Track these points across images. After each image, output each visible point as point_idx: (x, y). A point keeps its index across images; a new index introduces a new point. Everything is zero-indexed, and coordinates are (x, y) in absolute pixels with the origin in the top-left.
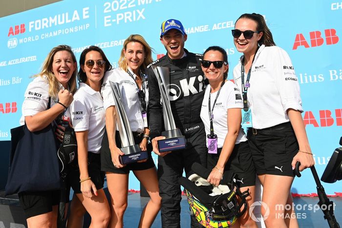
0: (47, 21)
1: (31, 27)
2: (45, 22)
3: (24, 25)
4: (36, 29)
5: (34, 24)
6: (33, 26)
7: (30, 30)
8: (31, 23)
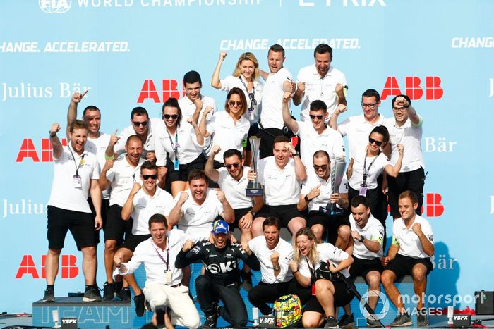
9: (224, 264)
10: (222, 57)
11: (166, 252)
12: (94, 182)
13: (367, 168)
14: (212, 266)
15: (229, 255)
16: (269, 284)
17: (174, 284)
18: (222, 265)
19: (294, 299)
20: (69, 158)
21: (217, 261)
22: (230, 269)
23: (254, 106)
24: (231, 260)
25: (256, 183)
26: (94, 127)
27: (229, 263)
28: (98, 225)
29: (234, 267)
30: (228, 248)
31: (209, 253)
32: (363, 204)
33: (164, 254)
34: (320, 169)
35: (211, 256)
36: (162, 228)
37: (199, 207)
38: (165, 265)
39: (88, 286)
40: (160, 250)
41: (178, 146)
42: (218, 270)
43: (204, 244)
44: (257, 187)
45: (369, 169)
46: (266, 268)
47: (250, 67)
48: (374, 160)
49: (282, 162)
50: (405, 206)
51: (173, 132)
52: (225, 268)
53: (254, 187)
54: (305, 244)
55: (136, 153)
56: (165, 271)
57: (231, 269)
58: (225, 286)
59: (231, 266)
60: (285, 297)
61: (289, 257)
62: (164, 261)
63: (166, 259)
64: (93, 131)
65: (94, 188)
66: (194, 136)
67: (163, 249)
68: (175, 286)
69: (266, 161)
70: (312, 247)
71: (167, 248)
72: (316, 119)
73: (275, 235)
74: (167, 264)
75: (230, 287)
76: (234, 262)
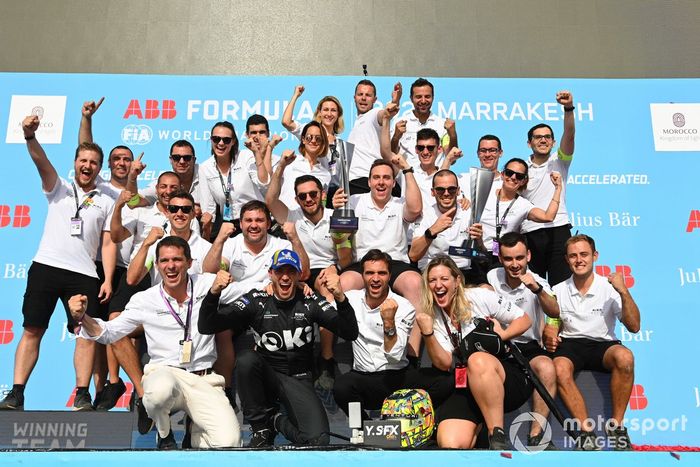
0: (237, 108)
1: (191, 110)
2: (230, 108)
3: (173, 103)
4: (206, 116)
5: (201, 107)
6: (197, 110)
7: (190, 117)
8: (191, 103)
9: (289, 332)
10: (297, 90)
11: (186, 307)
12: (107, 236)
13: (501, 215)
14: (268, 336)
15: (299, 315)
16: (368, 373)
17: (197, 369)
18: (287, 334)
19: (422, 395)
20: (68, 193)
21: (278, 328)
22: (300, 344)
23: (335, 158)
24: (303, 324)
25: (346, 211)
26: (121, 170)
27: (299, 331)
28: (104, 294)
29: (309, 339)
30: (299, 303)
31: (264, 312)
32: (523, 241)
33: (183, 311)
34: (446, 193)
35: (268, 316)
36: (179, 256)
37: (254, 256)
38: (183, 331)
39: (79, 388)
40: (174, 303)
41: (231, 188)
42: (278, 345)
43: (255, 295)
44: (349, 215)
45: (504, 216)
46: (363, 343)
47: (333, 110)
48: (511, 204)
49: (382, 195)
50: (582, 254)
51: (225, 171)
52: (291, 339)
53: (343, 215)
54: (446, 283)
55: (168, 192)
56: (181, 343)
57: (303, 343)
58: (290, 376)
59: (303, 337)
60: (404, 392)
61: (407, 320)
62: (181, 323)
63: (184, 321)
64: (119, 175)
65: (108, 244)
66: (255, 173)
67: (180, 302)
68: (200, 373)
69: (358, 198)
70: (458, 292)
71: (188, 300)
72: (426, 151)
73: (384, 278)
74: (187, 328)
75: (300, 379)
76: (308, 328)
